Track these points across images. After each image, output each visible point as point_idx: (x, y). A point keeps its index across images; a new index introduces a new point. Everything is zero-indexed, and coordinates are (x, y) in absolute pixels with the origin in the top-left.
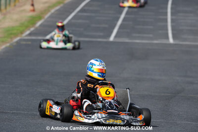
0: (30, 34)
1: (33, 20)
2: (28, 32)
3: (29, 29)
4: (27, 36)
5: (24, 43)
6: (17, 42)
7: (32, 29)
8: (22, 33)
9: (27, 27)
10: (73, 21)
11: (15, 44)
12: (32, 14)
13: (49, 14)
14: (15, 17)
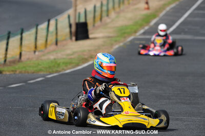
0: (144, 33)
1: (147, 19)
2: (142, 31)
3: (143, 28)
4: (141, 35)
5: (138, 42)
6: (131, 41)
7: (146, 28)
8: (136, 32)
9: (142, 26)
10: (190, 19)
11: (129, 44)
12: (146, 12)
13: (164, 12)
14: (129, 15)
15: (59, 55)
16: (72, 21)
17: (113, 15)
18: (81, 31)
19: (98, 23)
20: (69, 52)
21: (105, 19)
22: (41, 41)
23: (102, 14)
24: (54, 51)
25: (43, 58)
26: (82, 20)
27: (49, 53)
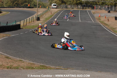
0: (51, 19)
1: (51, 16)
12: (51, 15)
14: (48, 15)
15: (34, 24)
16: (37, 17)
17: (44, 15)
18: (38, 19)
19: (41, 17)
20: (36, 24)
21: (43, 16)
22: (30, 21)
23: (42, 15)
24: (33, 23)
25: (31, 25)
26: (38, 17)
27: (32, 24)
